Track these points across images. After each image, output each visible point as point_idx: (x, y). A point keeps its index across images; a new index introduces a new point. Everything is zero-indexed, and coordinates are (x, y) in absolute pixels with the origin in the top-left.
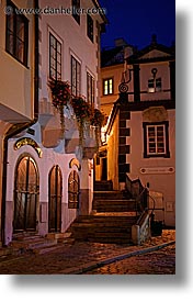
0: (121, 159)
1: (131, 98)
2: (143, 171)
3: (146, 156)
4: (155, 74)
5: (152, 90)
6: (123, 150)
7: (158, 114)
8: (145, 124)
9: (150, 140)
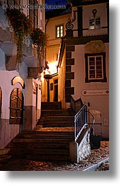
0: (67, 83)
1: (75, 34)
2: (85, 93)
3: (87, 81)
4: (95, 14)
5: (93, 28)
6: (69, 76)
7: (97, 46)
8: (86, 55)
9: (91, 68)
